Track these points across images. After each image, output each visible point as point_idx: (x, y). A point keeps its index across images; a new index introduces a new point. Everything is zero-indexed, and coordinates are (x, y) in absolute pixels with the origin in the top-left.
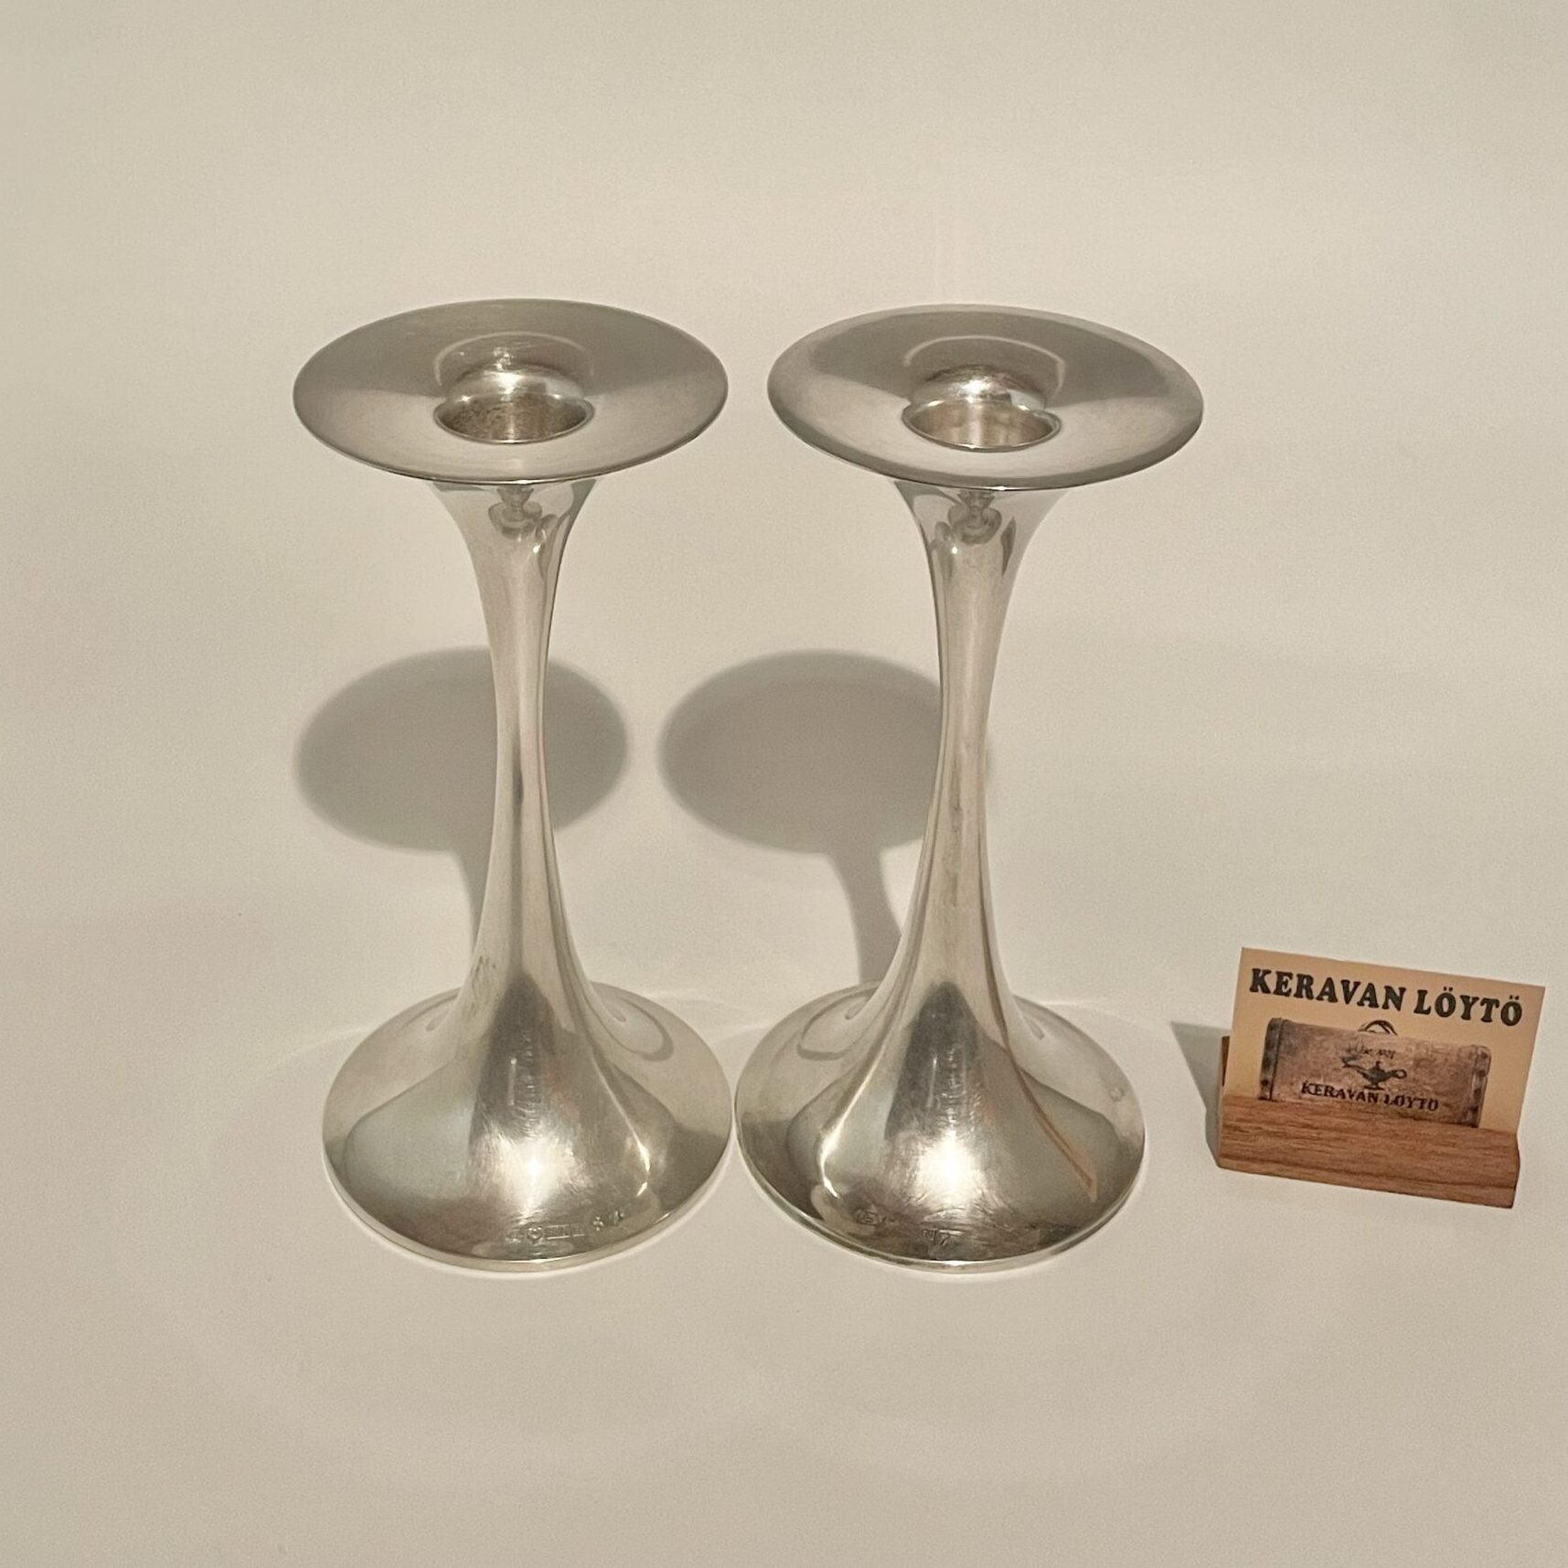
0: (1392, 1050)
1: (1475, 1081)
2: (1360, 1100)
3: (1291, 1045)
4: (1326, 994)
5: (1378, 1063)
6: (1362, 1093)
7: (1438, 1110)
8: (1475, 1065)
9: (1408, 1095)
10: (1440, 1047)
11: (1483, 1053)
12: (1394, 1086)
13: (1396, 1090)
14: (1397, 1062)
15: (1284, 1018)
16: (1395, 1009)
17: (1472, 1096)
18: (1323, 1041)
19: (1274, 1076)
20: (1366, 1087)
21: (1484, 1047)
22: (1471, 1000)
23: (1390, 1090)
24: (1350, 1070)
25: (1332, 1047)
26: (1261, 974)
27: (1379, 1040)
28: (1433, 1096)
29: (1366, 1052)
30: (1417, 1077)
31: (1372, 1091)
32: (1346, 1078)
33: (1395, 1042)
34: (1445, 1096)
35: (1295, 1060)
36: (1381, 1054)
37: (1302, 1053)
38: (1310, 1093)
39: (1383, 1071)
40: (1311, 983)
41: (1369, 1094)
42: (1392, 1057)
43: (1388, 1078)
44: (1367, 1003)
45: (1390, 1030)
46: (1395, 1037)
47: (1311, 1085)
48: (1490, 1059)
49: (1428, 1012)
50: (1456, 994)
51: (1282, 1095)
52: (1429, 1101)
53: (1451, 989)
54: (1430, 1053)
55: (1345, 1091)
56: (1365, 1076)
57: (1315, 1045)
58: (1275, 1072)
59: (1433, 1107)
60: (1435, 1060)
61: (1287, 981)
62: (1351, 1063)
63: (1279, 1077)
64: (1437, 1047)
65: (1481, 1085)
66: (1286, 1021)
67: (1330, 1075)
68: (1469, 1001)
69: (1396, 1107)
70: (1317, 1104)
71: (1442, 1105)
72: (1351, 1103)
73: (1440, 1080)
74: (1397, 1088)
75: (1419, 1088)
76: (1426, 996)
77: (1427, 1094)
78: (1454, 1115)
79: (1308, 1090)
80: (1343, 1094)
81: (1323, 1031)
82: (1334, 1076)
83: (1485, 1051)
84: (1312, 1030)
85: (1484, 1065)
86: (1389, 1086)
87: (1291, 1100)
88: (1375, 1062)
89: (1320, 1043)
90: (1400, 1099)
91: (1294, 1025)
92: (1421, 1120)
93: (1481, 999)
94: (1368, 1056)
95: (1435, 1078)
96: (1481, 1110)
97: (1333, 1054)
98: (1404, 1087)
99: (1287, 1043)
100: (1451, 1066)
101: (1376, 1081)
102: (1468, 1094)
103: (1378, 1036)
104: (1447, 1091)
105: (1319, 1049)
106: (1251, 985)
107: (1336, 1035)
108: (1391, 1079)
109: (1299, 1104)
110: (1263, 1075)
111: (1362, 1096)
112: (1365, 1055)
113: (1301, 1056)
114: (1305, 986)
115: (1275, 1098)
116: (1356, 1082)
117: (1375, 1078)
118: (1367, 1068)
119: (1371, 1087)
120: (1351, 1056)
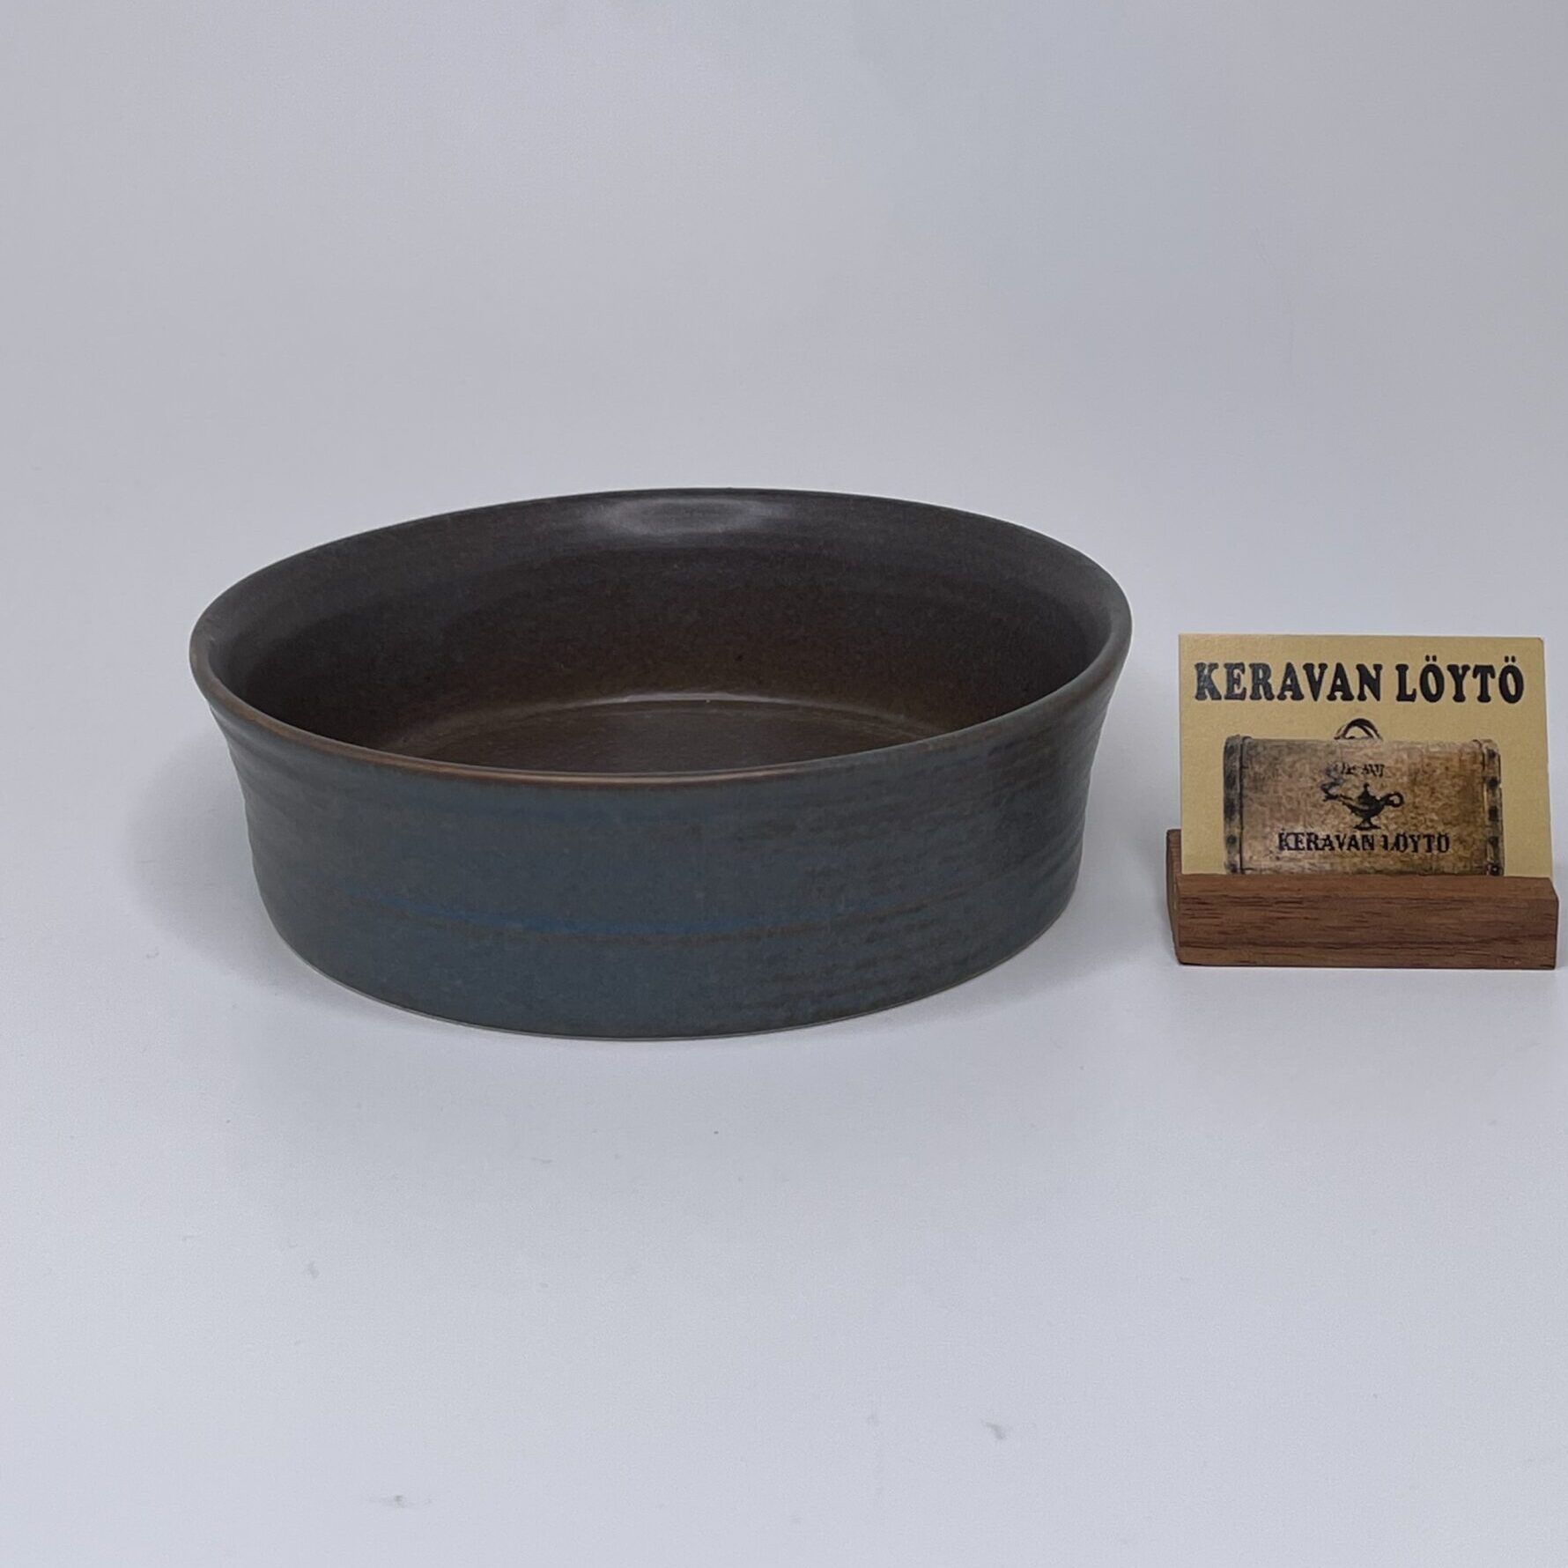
0: (1379, 762)
1: (1485, 793)
2: (1353, 849)
3: (1255, 773)
4: (1288, 688)
5: (1366, 786)
6: (1353, 838)
7: (1450, 850)
8: (1484, 768)
9: (1411, 833)
10: (1437, 749)
11: (1489, 750)
12: (1392, 818)
13: (1394, 826)
14: (1388, 782)
15: (1243, 734)
16: (1375, 700)
17: (1488, 823)
18: (1295, 762)
19: (1242, 827)
20: (1358, 827)
21: (1489, 741)
22: (1460, 672)
23: (1387, 828)
24: (1333, 801)
25: (1307, 766)
26: (1206, 671)
27: (1362, 751)
28: (1440, 828)
29: (1349, 772)
30: (1418, 800)
31: (1365, 833)
32: (1331, 816)
33: (1382, 750)
34: (1455, 826)
35: (1263, 800)
36: (1368, 773)
37: (1269, 782)
38: (1289, 849)
39: (1374, 797)
40: (1269, 677)
41: (1364, 837)
42: (1381, 775)
43: (1382, 808)
44: (1338, 694)
45: (1372, 733)
46: (1379, 741)
47: (1288, 834)
48: (1499, 757)
49: (1412, 698)
50: (1442, 665)
51: (1255, 858)
52: (1437, 836)
53: (1434, 659)
54: (1426, 761)
55: (1332, 838)
56: (1353, 809)
57: (1284, 771)
58: (1241, 823)
59: (1443, 847)
60: (1434, 771)
61: (1239, 675)
63: (1246, 828)
64: (1432, 750)
65: (1495, 802)
66: (1245, 738)
67: (1310, 816)
68: (1458, 673)
69: (1399, 853)
70: (1301, 864)
71: (1455, 841)
72: (1341, 856)
73: (1447, 801)
74: (1396, 823)
75: (1421, 818)
76: (1408, 672)
77: (1432, 827)
78: (1472, 854)
79: (1287, 845)
80: (1331, 842)
81: (1292, 747)
82: (1317, 817)
83: (1490, 748)
84: (1277, 746)
85: (1493, 768)
86: (1385, 822)
87: (1266, 863)
88: (1362, 785)
89: (1291, 767)
90: (1401, 839)
91: (1254, 745)
92: (1431, 868)
93: (1472, 667)
94: (1353, 777)
95: (1439, 799)
96: (1502, 841)
97: (1310, 781)
98: (1403, 820)
99: (1250, 772)
100: (1454, 777)
101: (1367, 819)
102: (1483, 819)
103: (1360, 744)
104: (1456, 818)
105: (1290, 776)
106: (1195, 691)
107: (1309, 751)
108: (1386, 808)
109: (1281, 866)
110: (1228, 829)
111: (1353, 842)
112: (1349, 776)
113: (1271, 788)
114: (1261, 682)
115: (1247, 864)
116: (1345, 822)
117: (1365, 811)
118: (1354, 797)
119: (1363, 826)
120: (1332, 780)
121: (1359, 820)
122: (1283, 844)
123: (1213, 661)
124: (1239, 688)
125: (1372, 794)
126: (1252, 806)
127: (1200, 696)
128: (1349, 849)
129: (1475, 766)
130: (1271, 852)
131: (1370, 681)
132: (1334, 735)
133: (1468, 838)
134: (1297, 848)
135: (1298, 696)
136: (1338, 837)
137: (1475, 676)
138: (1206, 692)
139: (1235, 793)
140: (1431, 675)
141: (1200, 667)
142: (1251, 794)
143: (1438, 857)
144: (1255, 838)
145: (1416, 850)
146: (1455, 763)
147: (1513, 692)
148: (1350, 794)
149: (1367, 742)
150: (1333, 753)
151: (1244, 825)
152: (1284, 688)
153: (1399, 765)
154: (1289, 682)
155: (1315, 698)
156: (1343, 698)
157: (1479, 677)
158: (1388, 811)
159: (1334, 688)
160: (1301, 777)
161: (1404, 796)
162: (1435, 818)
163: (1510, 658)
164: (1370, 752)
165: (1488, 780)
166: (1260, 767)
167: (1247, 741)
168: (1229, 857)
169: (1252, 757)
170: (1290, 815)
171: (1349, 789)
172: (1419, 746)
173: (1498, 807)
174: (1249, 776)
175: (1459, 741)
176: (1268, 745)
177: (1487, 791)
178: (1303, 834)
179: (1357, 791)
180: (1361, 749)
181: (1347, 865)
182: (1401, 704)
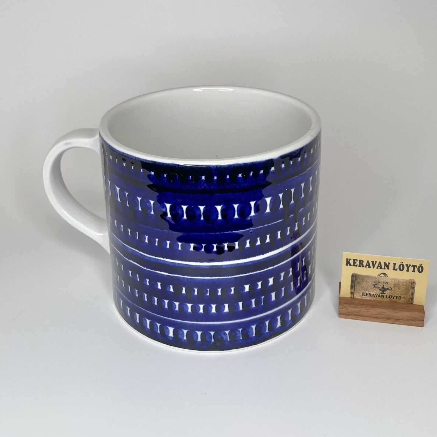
0: (387, 281)
7: (401, 299)
8: (411, 285)
9: (393, 295)
10: (401, 280)
14: (389, 285)
16: (387, 269)
28: (400, 295)
30: (395, 289)
31: (382, 294)
32: (375, 290)
33: (388, 279)
34: (403, 295)
35: (360, 286)
36: (384, 283)
40: (363, 262)
42: (387, 284)
46: (387, 277)
47: (365, 293)
48: (415, 283)
50: (404, 264)
52: (399, 297)
54: (398, 282)
56: (380, 290)
60: (400, 284)
61: (356, 262)
65: (413, 291)
66: (357, 274)
67: (370, 290)
68: (408, 266)
69: (389, 299)
70: (367, 299)
71: (403, 298)
72: (376, 298)
73: (401, 290)
74: (389, 293)
75: (396, 293)
76: (396, 265)
77: (398, 295)
78: (406, 301)
80: (374, 296)
81: (367, 277)
83: (414, 281)
84: (364, 276)
85: (414, 285)
86: (387, 293)
87: (359, 298)
89: (367, 280)
90: (390, 296)
91: (359, 275)
92: (397, 302)
93: (412, 265)
94: (380, 284)
95: (400, 290)
96: (414, 299)
97: (371, 283)
98: (391, 293)
100: (404, 286)
101: (383, 291)
102: (410, 294)
103: (383, 278)
104: (403, 293)
105: (366, 282)
106: (346, 264)
107: (371, 278)
108: (387, 290)
109: (362, 299)
110: (351, 291)
111: (379, 296)
113: (362, 284)
114: (361, 263)
115: (355, 297)
116: (378, 292)
120: (376, 284)
121: (381, 292)
122: (363, 294)
123: (350, 258)
124: (356, 264)
125: (385, 287)
126: (357, 287)
127: (347, 265)
128: (378, 297)
129: (409, 284)
130: (360, 296)
131: (387, 266)
132: (377, 275)
133: (406, 298)
134: (366, 296)
135: (369, 267)
136: (376, 295)
137: (412, 267)
138: (348, 264)
139: (353, 285)
140: (401, 267)
141: (347, 259)
142: (357, 285)
143: (398, 300)
144: (357, 293)
145: (393, 298)
146: (405, 283)
147: (421, 271)
148: (379, 287)
149: (385, 277)
150: (376, 279)
151: (355, 290)
152: (366, 265)
153: (392, 282)
154: (368, 264)
155: (374, 267)
156: (380, 268)
157: (413, 267)
158: (388, 291)
159: (378, 266)
160: (369, 282)
161: (392, 288)
162: (398, 293)
163: (421, 264)
164: (385, 279)
165: (412, 287)
166: (359, 280)
168: (351, 295)
169: (358, 277)
170: (365, 289)
171: (379, 286)
172: (397, 279)
174: (357, 281)
175: (406, 279)
176: (362, 276)
177: (412, 289)
178: (368, 293)
179: (381, 286)
181: (377, 300)
182: (394, 271)
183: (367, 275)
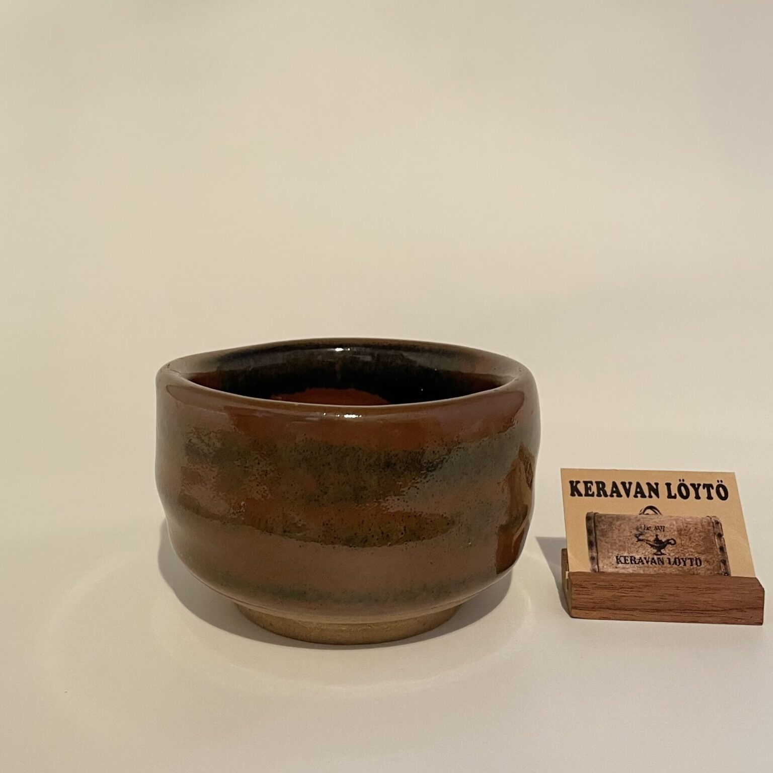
0: (662, 525)
1: (716, 540)
2: (653, 564)
3: (602, 530)
4: (614, 492)
5: (657, 535)
6: (653, 559)
7: (703, 566)
8: (714, 529)
9: (682, 557)
10: (690, 520)
11: (715, 521)
12: (672, 550)
13: (673, 554)
14: (668, 534)
15: (594, 512)
16: (657, 497)
17: (720, 553)
18: (621, 525)
19: (597, 553)
20: (655, 554)
21: (715, 517)
22: (697, 486)
23: (669, 555)
24: (641, 542)
25: (627, 527)
26: (574, 484)
27: (652, 520)
28: (696, 555)
29: (648, 529)
30: (683, 542)
31: (659, 557)
32: (640, 549)
33: (662, 520)
34: (703, 554)
35: (607, 541)
36: (657, 530)
37: (610, 534)
38: (622, 563)
39: (661, 540)
40: (605, 487)
42: (664, 531)
44: (639, 495)
45: (657, 512)
46: (660, 516)
47: (621, 557)
48: (721, 525)
49: (675, 497)
50: (688, 484)
51: (605, 567)
52: (695, 559)
53: (683, 480)
54: (685, 525)
55: (642, 558)
56: (652, 546)
57: (615, 528)
58: (597, 550)
59: (699, 564)
60: (690, 530)
61: (590, 486)
62: (641, 537)
63: (600, 553)
64: (687, 520)
65: (722, 544)
67: (631, 549)
69: (676, 566)
70: (628, 570)
71: (705, 561)
72: (648, 567)
73: (697, 543)
74: (674, 553)
75: (686, 550)
76: (671, 486)
77: (692, 555)
78: (714, 568)
79: (620, 561)
80: (642, 561)
81: (618, 518)
82: (634, 549)
83: (716, 520)
84: (612, 517)
85: (719, 529)
86: (668, 552)
87: (611, 570)
88: (655, 535)
89: (619, 526)
90: (677, 560)
91: (601, 516)
92: (694, 574)
93: (702, 484)
94: (650, 531)
95: (693, 542)
96: (728, 562)
97: (629, 533)
98: (677, 551)
99: (600, 528)
100: (699, 532)
102: (717, 552)
103: (652, 517)
104: (704, 551)
105: (619, 530)
106: (570, 492)
107: (627, 519)
109: (618, 572)
110: (590, 554)
111: (653, 561)
112: (648, 531)
113: (610, 536)
114: (601, 489)
115: (602, 570)
116: (648, 552)
117: (659, 547)
118: (651, 540)
119: (657, 553)
120: (639, 533)
122: (618, 561)
123: (578, 480)
124: (591, 491)
126: (602, 544)
127: (573, 495)
128: (651, 564)
129: (709, 528)
130: (613, 564)
131: (653, 489)
132: (639, 513)
133: (709, 560)
134: (625, 563)
135: (619, 495)
136: (645, 558)
137: (704, 488)
138: (575, 493)
139: (592, 537)
140: (683, 488)
141: (571, 482)
142: (602, 538)
143: (696, 568)
144: (604, 558)
145: (685, 565)
146: (699, 525)
147: (723, 494)
148: (649, 539)
149: (656, 516)
150: (639, 520)
153: (672, 527)
154: (614, 489)
155: (628, 495)
156: (641, 497)
157: (706, 489)
159: (637, 492)
160: (625, 530)
161: (674, 539)
162: (693, 551)
163: (720, 481)
164: (657, 520)
165: (717, 534)
166: (604, 526)
167: (596, 514)
168: (592, 567)
169: (599, 522)
170: (621, 548)
171: (648, 537)
172: (681, 518)
173: (724, 546)
174: (599, 530)
175: (700, 517)
176: (607, 516)
177: (717, 539)
178: (628, 557)
179: (651, 537)
180: (652, 519)
181: (651, 571)
182: (669, 499)
183: (618, 513)
